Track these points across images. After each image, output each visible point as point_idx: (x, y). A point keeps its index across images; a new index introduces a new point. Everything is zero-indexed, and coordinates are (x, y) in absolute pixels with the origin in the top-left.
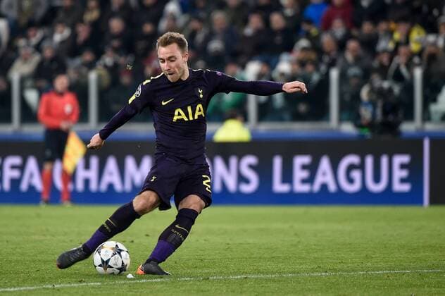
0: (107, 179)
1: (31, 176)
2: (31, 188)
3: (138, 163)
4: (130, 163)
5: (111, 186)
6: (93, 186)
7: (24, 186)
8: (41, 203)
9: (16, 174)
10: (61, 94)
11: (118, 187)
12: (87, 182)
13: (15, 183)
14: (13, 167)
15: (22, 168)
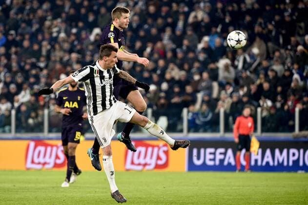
0: (265, 160)
1: (229, 158)
2: (229, 164)
3: (281, 152)
4: (277, 152)
5: (268, 163)
6: (259, 163)
7: (226, 163)
8: (237, 172)
9: (222, 157)
10: (246, 117)
11: (271, 164)
12: (256, 161)
13: (222, 161)
14: (221, 154)
15: (225, 154)
